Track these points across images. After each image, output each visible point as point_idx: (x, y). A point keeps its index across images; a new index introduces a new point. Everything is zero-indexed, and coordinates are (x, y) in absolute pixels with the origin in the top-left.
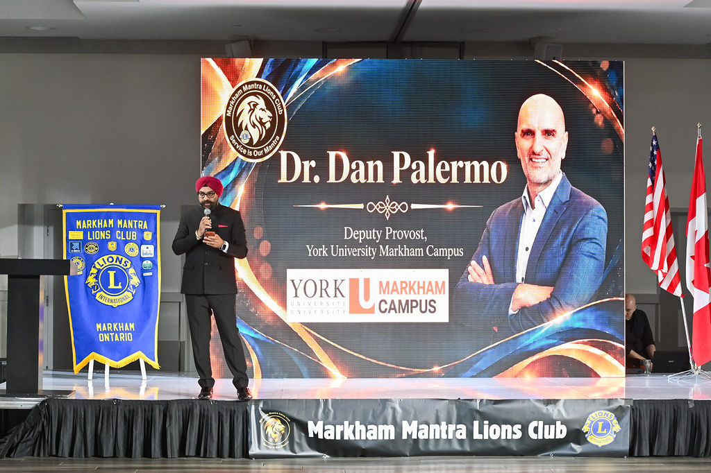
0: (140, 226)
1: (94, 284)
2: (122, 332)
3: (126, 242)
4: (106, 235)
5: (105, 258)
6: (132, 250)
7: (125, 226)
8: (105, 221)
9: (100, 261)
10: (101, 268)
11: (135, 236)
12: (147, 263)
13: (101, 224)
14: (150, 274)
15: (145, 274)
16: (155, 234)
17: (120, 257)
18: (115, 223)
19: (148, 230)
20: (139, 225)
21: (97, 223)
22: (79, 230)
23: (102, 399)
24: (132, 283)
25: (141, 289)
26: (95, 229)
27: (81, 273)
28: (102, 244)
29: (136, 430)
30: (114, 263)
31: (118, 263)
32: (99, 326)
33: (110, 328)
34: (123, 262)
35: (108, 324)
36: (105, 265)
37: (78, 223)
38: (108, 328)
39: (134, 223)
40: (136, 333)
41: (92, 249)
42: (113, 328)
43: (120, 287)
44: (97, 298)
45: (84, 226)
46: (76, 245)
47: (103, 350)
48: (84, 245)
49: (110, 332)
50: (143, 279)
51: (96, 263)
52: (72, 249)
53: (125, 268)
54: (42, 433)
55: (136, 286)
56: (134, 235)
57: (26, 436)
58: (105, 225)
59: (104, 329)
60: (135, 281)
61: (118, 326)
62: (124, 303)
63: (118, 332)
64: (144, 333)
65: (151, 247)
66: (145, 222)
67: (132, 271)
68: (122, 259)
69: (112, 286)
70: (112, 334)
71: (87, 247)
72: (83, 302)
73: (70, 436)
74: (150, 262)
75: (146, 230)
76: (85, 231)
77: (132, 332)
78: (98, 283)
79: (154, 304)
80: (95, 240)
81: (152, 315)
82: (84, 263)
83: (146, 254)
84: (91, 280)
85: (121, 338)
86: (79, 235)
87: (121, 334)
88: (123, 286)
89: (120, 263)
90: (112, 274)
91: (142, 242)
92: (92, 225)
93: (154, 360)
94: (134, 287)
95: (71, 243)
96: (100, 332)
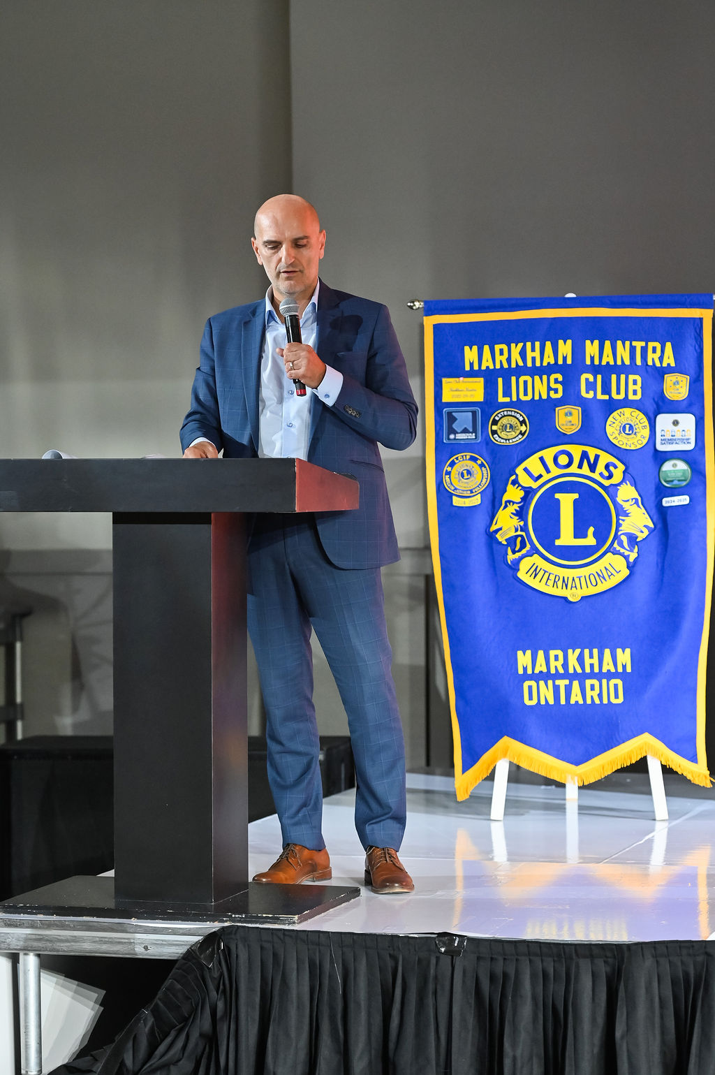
0: (652, 358)
1: (513, 533)
2: (592, 675)
3: (611, 406)
4: (549, 389)
5: (548, 454)
6: (629, 429)
7: (608, 358)
8: (548, 344)
9: (533, 463)
10: (535, 485)
11: (638, 387)
12: (675, 469)
13: (537, 354)
14: (683, 500)
15: (667, 502)
16: (697, 382)
17: (592, 452)
18: (578, 351)
19: (678, 369)
20: (650, 355)
21: (523, 354)
22: (472, 374)
23: (401, 932)
24: (628, 526)
25: (654, 546)
26: (519, 371)
27: (476, 500)
28: (540, 413)
29: (514, 1045)
30: (574, 469)
31: (585, 470)
32: (524, 659)
33: (556, 665)
34: (600, 467)
35: (552, 653)
36: (546, 477)
37: (470, 354)
38: (553, 663)
39: (633, 349)
40: (634, 682)
41: (510, 430)
42: (565, 665)
43: (590, 540)
44: (521, 575)
45: (487, 363)
46: (464, 419)
47: (534, 731)
48: (486, 417)
49: (557, 676)
50: (662, 517)
51: (519, 470)
52: (452, 431)
53: (606, 483)
54: (212, 1040)
55: (641, 537)
56: (634, 386)
57: (162, 1048)
58: (549, 359)
59: (541, 666)
60: (637, 521)
61: (581, 660)
62: (603, 587)
63: (582, 677)
64: (661, 679)
65: (688, 421)
66: (668, 345)
67: (627, 493)
68: (597, 457)
69: (567, 537)
70: (562, 683)
71: (495, 423)
72: (480, 586)
73: (303, 1055)
74: (682, 466)
75: (669, 370)
76: (490, 377)
77: (623, 676)
78: (525, 528)
79: (693, 590)
80: (518, 404)
81: (687, 626)
82: (487, 472)
83: (671, 441)
84: (506, 523)
85: (589, 693)
86: (472, 390)
87: (588, 682)
88: (601, 537)
89: (593, 468)
90: (567, 501)
91: (656, 405)
92: (509, 360)
93: (694, 759)
94: (632, 539)
95: (449, 414)
96: (526, 677)
